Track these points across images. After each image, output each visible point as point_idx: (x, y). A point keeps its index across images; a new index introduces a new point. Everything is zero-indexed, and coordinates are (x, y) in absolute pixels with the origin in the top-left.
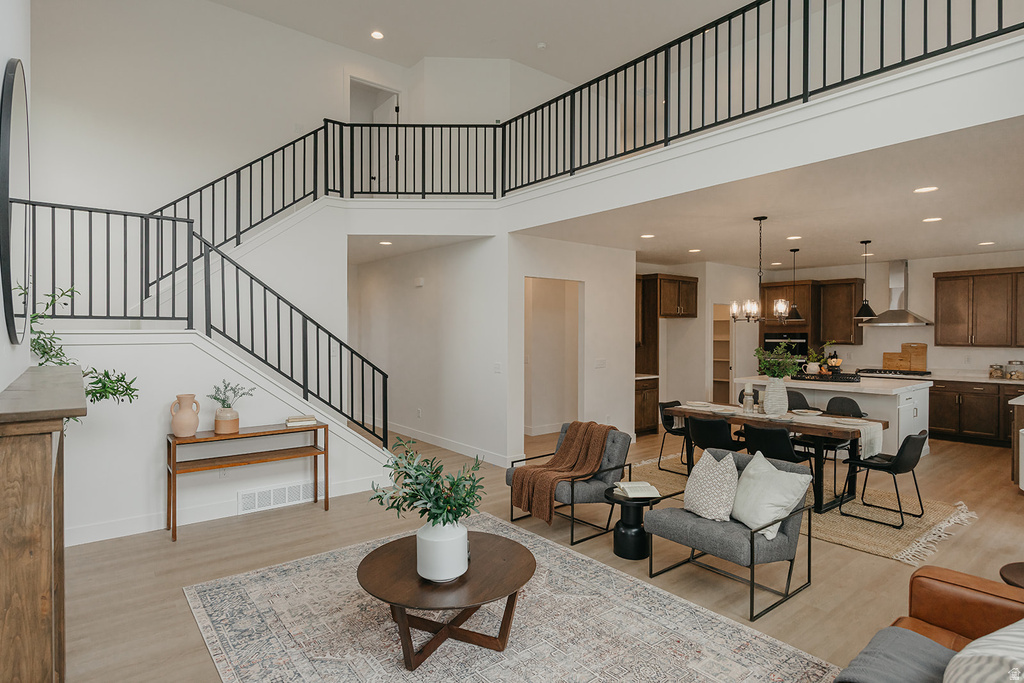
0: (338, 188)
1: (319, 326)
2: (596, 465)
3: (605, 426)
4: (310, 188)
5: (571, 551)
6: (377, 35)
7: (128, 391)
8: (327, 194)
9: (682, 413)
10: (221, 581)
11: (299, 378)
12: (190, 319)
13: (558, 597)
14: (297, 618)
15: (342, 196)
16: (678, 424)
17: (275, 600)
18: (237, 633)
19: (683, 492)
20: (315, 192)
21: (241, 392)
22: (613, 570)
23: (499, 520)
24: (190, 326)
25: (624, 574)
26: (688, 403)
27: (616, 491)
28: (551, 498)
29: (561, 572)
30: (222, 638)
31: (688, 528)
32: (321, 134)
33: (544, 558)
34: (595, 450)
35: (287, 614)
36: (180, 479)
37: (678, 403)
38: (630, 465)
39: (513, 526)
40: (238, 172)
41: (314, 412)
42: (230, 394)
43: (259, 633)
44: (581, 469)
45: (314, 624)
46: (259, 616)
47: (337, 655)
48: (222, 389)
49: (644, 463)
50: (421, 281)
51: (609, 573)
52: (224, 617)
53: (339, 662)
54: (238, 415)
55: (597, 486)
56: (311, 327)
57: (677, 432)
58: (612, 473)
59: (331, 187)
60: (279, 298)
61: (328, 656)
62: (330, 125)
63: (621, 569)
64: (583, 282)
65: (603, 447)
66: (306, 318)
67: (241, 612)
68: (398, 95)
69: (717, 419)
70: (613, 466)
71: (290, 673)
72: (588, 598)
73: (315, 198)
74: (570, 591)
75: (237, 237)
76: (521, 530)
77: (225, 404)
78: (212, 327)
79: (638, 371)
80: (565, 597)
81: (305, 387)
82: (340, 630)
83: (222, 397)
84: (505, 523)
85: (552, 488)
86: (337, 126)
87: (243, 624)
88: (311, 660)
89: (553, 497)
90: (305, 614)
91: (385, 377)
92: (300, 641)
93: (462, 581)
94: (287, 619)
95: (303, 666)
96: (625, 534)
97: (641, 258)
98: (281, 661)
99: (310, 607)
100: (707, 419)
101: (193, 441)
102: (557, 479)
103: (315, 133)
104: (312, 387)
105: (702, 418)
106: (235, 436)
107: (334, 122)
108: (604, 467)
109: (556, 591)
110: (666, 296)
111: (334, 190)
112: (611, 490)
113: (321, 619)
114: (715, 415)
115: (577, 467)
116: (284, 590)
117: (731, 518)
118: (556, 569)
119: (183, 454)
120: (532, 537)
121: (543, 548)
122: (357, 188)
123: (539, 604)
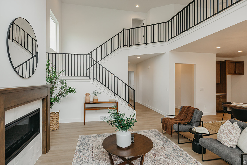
0: (126, 45)
1: (117, 78)
2: (189, 120)
3: (194, 108)
4: (120, 46)
5: (177, 146)
6: (137, 6)
7: (74, 91)
8: (124, 46)
9: (230, 107)
10: (87, 135)
11: (113, 90)
12: (90, 76)
13: (166, 160)
14: (96, 148)
15: (127, 47)
16: (228, 110)
17: (94, 142)
18: (83, 149)
19: (217, 134)
20: (121, 46)
21: (99, 93)
22: (189, 155)
23: (159, 132)
24: (90, 78)
25: (193, 158)
26: (234, 103)
27: (193, 129)
28: (171, 128)
29: (171, 152)
30: (79, 149)
31: (215, 147)
32: (122, 32)
33: (167, 146)
34: (190, 115)
35: (95, 147)
36: (86, 111)
37: (231, 103)
38: (203, 122)
39: (163, 135)
40: (104, 44)
41: (116, 98)
42: (97, 93)
43: (87, 150)
44: (184, 120)
45: (99, 151)
46: (89, 146)
47: (99, 160)
48: (95, 92)
49: (217, 121)
50: (149, 67)
51: (187, 156)
52: (83, 144)
53: (98, 162)
54: (98, 98)
55: (188, 127)
56: (116, 78)
57: (228, 113)
58: (195, 123)
59: (124, 45)
60: (108, 71)
61: (97, 160)
62: (124, 30)
63: (193, 156)
64: (195, 64)
65: (192, 115)
66: (114, 76)
67: (86, 144)
68: (144, 20)
69: (244, 109)
70: (195, 121)
71: (87, 162)
72: (176, 162)
73: (121, 48)
74: (171, 159)
75: (104, 58)
76: (165, 136)
77: (95, 95)
78: (94, 78)
79: (217, 92)
80: (168, 160)
81: (114, 92)
82: (103, 154)
83: (95, 94)
84: (161, 133)
85: (172, 125)
86: (126, 30)
87: (85, 147)
88: (93, 160)
89: (172, 128)
90: (98, 148)
91: (134, 91)
92: (93, 154)
93: (128, 148)
94: (94, 148)
95: (90, 161)
96: (196, 144)
97: (218, 56)
98: (87, 158)
99: (100, 146)
100: (240, 109)
101: (89, 103)
102: (174, 123)
103: (121, 32)
104: (116, 92)
105: (238, 109)
106: (98, 103)
107: (125, 29)
108: (192, 121)
109: (166, 158)
110: (229, 68)
111: (125, 46)
112: (191, 129)
113: (101, 150)
114: (243, 108)
115: (183, 120)
116: (98, 140)
117: (237, 147)
118: (170, 151)
119: (87, 106)
120: (167, 139)
121: (169, 143)
122: (131, 44)
123: (159, 161)
